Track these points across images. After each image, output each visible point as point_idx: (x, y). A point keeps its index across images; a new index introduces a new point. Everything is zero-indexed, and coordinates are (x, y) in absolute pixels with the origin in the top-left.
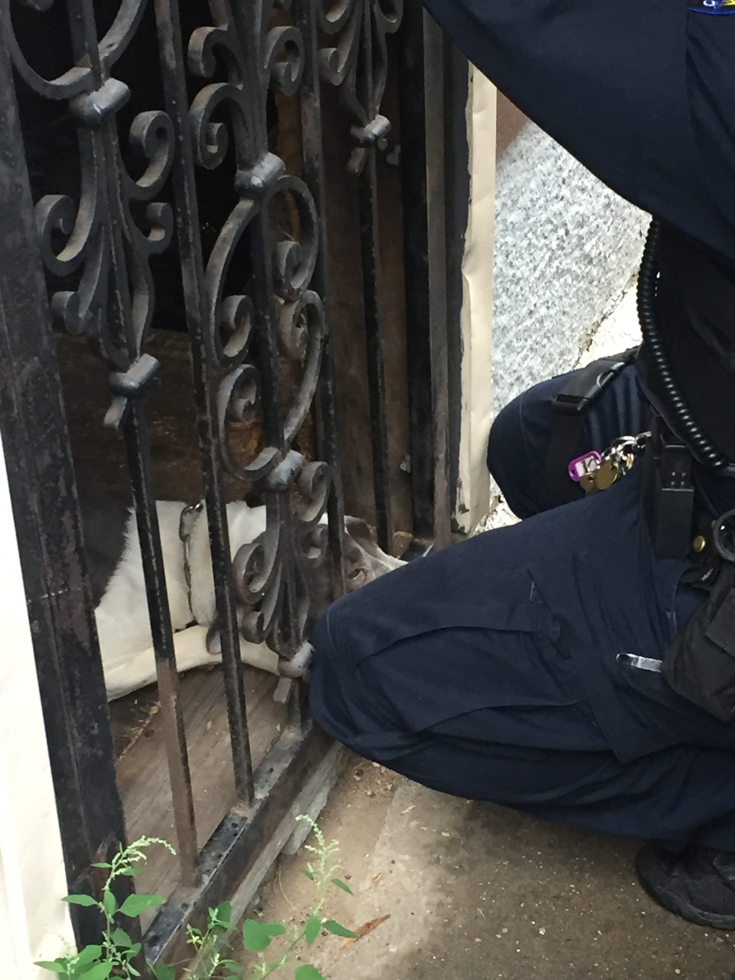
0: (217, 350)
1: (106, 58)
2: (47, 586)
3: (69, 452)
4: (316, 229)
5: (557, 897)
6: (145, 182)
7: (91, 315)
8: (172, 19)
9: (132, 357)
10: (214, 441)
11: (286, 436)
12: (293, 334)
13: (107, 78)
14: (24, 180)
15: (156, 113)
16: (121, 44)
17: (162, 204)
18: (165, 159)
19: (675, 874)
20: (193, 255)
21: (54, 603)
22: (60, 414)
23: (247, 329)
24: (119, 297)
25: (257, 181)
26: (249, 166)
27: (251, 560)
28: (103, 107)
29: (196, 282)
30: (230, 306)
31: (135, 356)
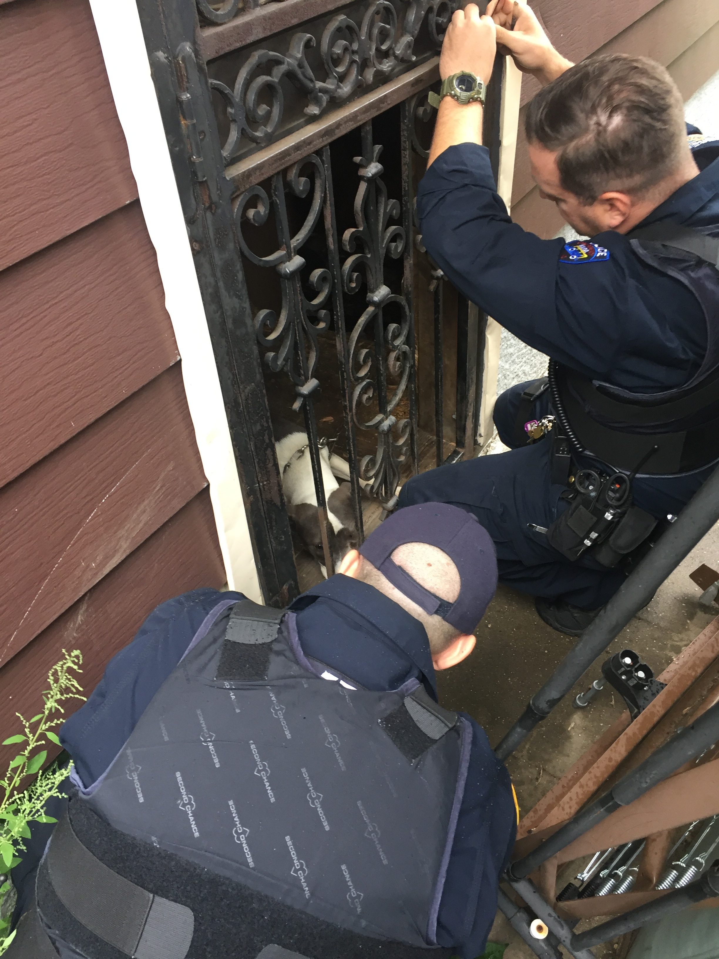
0: (353, 374)
1: (295, 247)
2: (258, 480)
3: (270, 424)
4: (408, 318)
5: (499, 611)
6: (316, 302)
7: (284, 363)
8: (332, 226)
9: (307, 380)
10: (350, 414)
11: (389, 409)
12: (394, 365)
13: (295, 255)
14: (247, 305)
15: (322, 270)
16: (303, 240)
17: (325, 311)
18: (326, 291)
19: (551, 609)
20: (341, 333)
21: (262, 488)
22: (266, 407)
23: (370, 364)
24: (300, 353)
25: (376, 299)
26: (373, 292)
27: (368, 463)
28: (291, 270)
29: (342, 345)
30: (361, 354)
31: (308, 379)
